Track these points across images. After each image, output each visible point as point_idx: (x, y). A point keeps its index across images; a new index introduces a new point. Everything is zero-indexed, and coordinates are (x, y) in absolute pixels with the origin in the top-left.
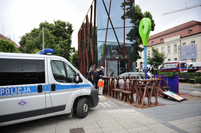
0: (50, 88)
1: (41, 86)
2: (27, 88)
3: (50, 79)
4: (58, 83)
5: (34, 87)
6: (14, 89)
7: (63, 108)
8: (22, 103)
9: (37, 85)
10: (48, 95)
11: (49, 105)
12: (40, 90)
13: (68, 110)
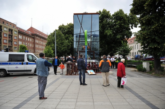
0: (26, 64)
1: (23, 63)
2: (18, 63)
3: (26, 60)
4: (29, 62)
5: (21, 63)
6: (14, 63)
7: (31, 71)
8: (17, 67)
9: (21, 62)
10: (25, 66)
11: (25, 69)
12: (22, 64)
13: (33, 72)
